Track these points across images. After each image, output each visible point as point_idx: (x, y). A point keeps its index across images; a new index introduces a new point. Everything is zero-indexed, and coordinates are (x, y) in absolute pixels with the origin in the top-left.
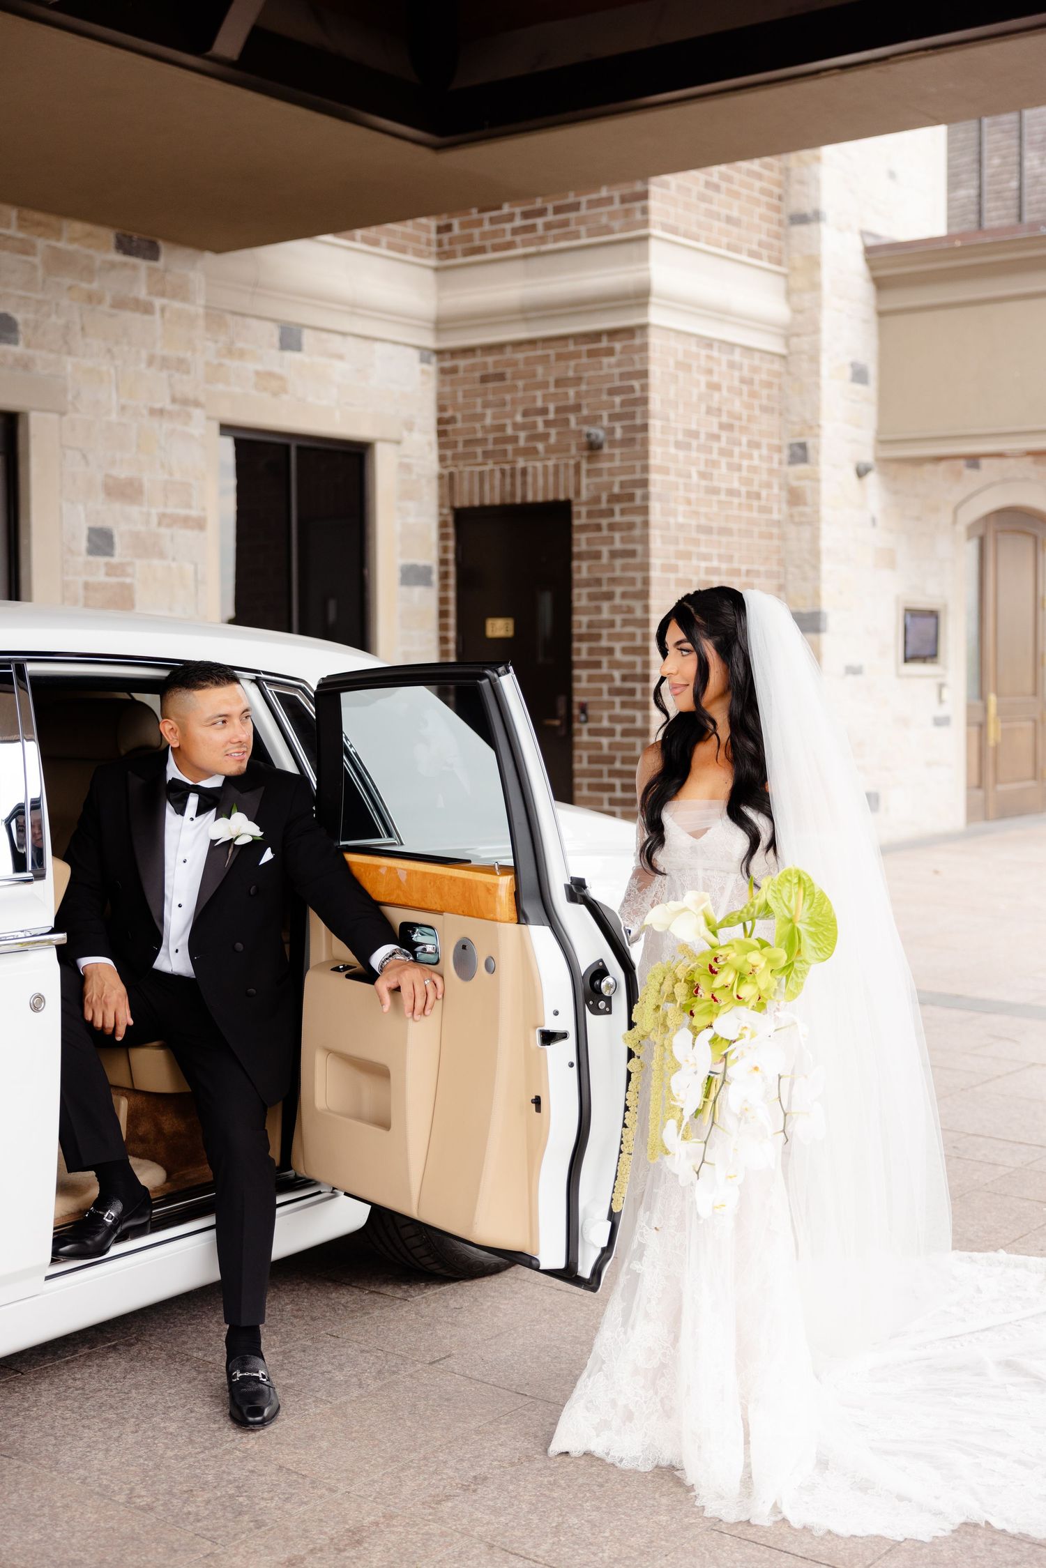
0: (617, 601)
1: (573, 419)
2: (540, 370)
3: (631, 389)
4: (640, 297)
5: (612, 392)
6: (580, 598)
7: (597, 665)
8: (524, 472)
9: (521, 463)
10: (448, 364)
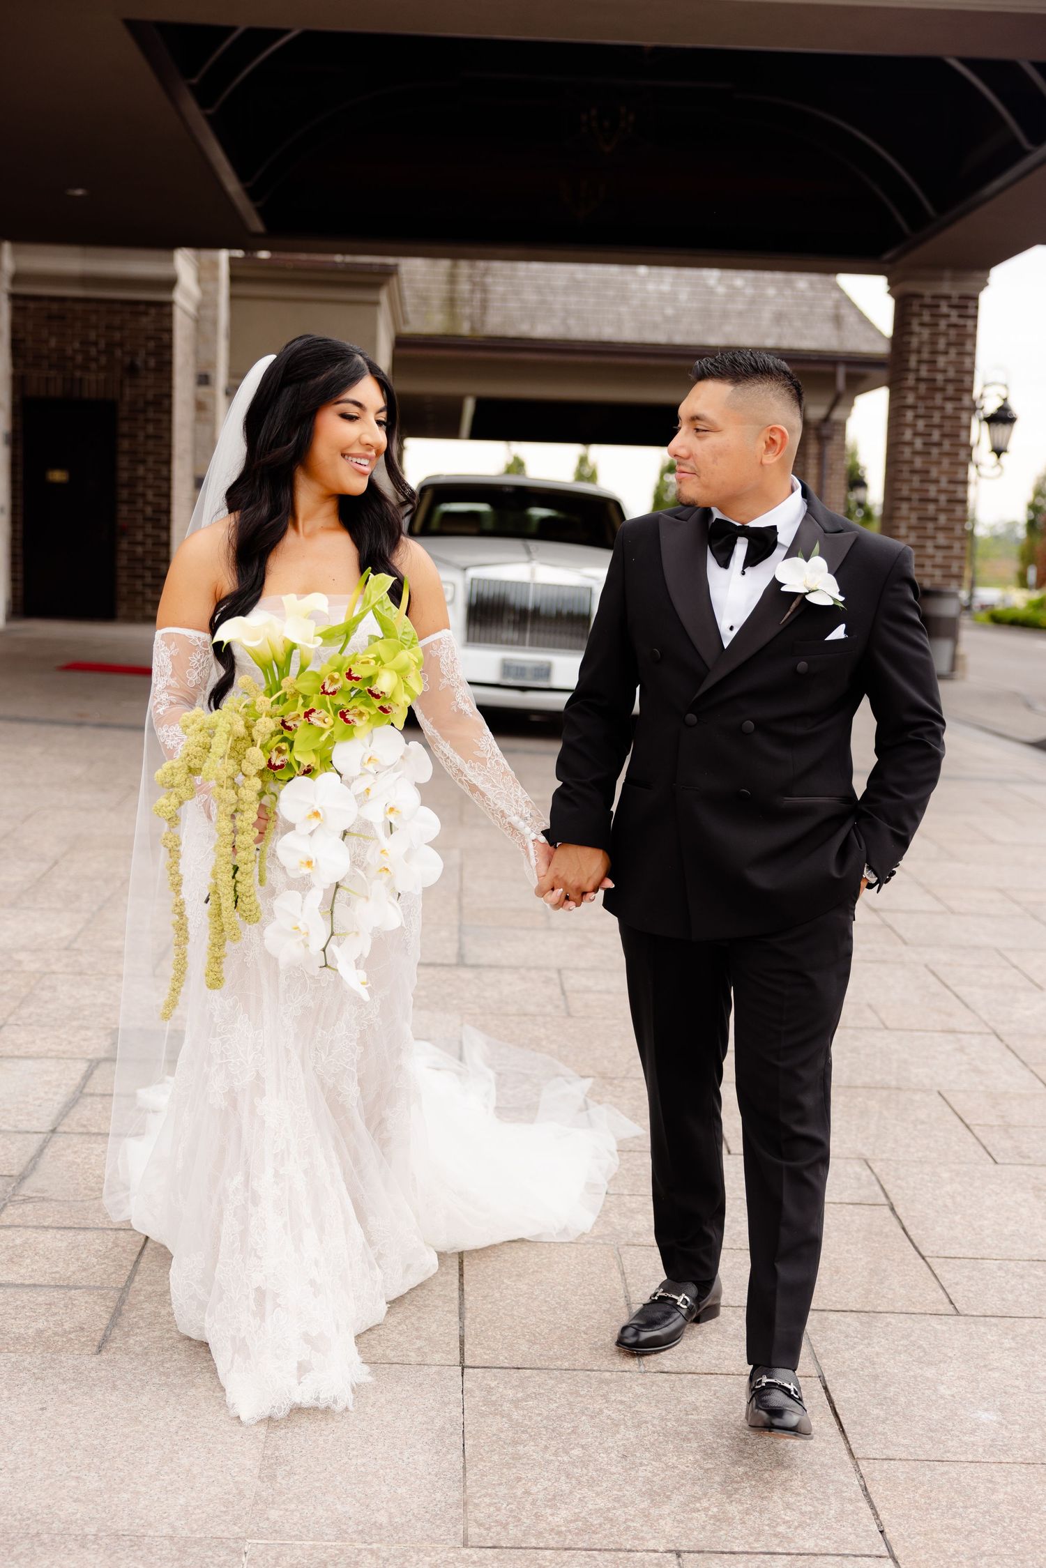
0: (150, 464)
1: (118, 353)
2: (93, 318)
3: (161, 339)
4: (170, 283)
5: (148, 338)
6: (123, 462)
7: (134, 502)
8: (81, 380)
9: (78, 374)
10: (20, 303)
